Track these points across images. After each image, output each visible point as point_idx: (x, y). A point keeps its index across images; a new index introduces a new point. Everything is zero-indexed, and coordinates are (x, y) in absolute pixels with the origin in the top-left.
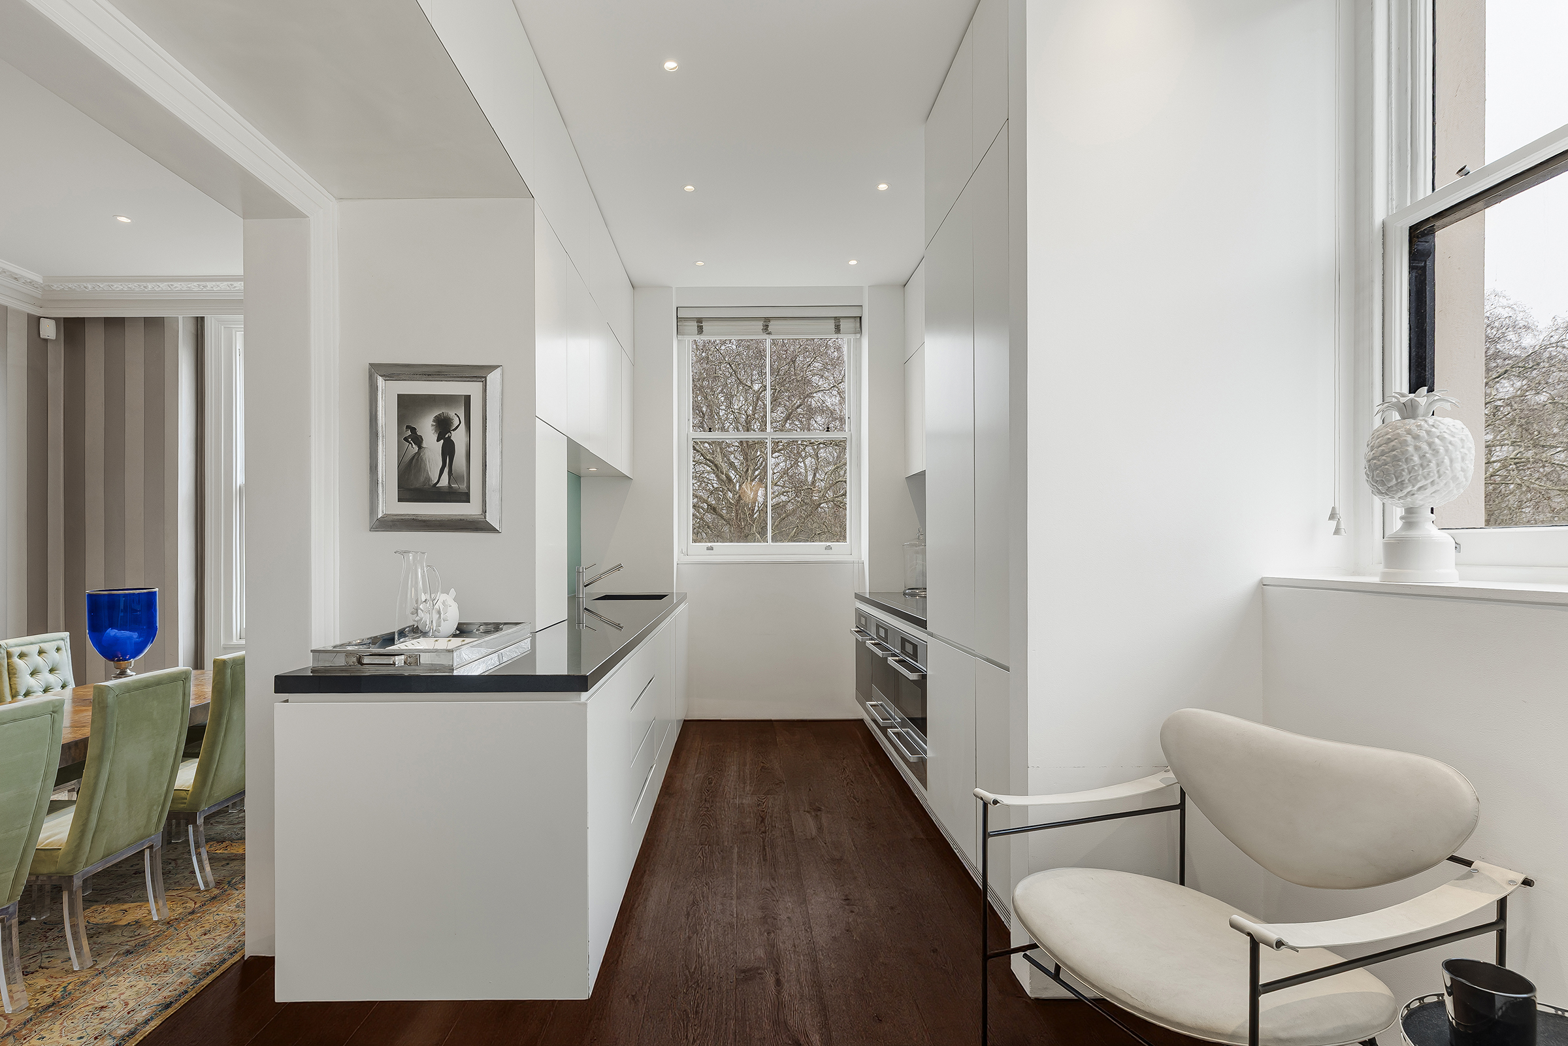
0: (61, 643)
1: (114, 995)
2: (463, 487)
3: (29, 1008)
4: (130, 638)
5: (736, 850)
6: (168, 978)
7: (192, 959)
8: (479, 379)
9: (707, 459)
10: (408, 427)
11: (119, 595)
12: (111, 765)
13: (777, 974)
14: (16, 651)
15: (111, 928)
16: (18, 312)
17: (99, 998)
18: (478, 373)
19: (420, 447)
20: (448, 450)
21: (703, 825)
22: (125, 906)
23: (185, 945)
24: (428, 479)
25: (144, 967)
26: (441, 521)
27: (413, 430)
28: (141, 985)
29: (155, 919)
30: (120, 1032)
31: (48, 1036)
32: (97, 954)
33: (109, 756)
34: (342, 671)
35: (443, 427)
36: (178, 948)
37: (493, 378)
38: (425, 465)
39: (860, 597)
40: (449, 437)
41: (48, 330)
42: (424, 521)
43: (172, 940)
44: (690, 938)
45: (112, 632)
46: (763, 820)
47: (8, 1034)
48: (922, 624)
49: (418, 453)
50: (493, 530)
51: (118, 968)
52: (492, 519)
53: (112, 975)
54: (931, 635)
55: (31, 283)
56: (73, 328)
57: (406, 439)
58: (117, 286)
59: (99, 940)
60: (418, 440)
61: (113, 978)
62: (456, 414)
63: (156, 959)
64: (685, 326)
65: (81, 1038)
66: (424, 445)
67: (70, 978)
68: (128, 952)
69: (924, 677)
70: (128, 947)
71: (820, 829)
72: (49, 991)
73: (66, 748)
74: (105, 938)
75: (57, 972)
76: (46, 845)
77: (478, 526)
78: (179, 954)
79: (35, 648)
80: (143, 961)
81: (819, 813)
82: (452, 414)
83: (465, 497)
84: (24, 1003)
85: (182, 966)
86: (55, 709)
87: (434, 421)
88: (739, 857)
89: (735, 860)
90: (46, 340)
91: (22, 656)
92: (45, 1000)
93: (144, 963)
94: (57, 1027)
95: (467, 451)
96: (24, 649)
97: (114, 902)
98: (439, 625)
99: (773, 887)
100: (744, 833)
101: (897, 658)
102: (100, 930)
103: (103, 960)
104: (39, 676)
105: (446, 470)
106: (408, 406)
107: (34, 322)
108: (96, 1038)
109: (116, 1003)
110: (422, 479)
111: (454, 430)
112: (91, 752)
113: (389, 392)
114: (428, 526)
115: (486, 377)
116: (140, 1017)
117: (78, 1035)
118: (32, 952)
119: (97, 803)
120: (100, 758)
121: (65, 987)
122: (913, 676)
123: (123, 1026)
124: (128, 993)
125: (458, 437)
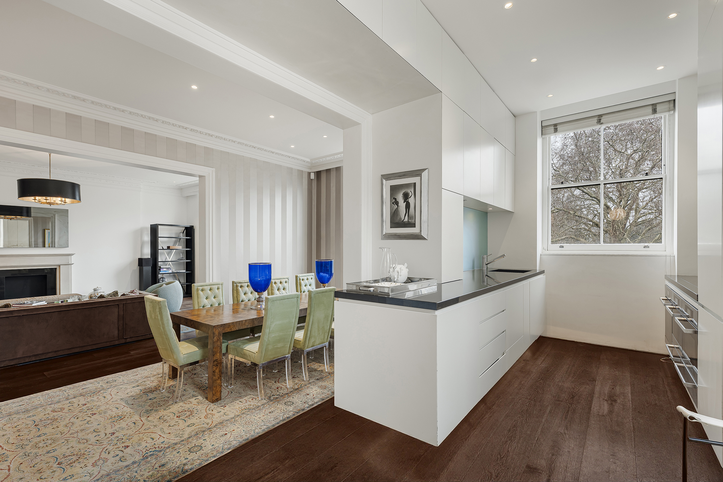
0: (312, 277)
1: (311, 392)
2: (413, 221)
3: (292, 388)
4: (326, 276)
5: (549, 408)
6: (325, 391)
7: (332, 387)
8: (419, 176)
9: (592, 197)
10: (394, 198)
11: (323, 262)
12: (313, 316)
13: (550, 476)
14: (301, 278)
15: (316, 370)
16: (305, 172)
17: (308, 391)
18: (418, 173)
19: (398, 206)
20: (408, 206)
21: (536, 391)
22: (320, 365)
23: (332, 382)
24: (401, 218)
25: (320, 385)
26: (405, 235)
27: (395, 199)
28: (318, 391)
29: (327, 371)
30: (310, 403)
31: (294, 398)
32: (310, 377)
33: (312, 314)
34: (355, 292)
35: (406, 196)
36: (330, 382)
37: (425, 174)
38: (400, 213)
39: (667, 278)
40: (408, 201)
41: (313, 176)
42: (399, 235)
43: (329, 379)
44: (507, 441)
45: (322, 274)
46: (573, 397)
47: (287, 394)
48: (696, 298)
49: (397, 208)
50: (424, 239)
51: (314, 383)
52: (424, 234)
53: (312, 385)
54: (700, 304)
55: (308, 162)
56: (318, 174)
57: (393, 203)
58: (328, 158)
59: (312, 373)
60: (397, 203)
61: (312, 386)
62: (410, 191)
63: (324, 384)
64: (548, 129)
65: (301, 401)
66: (399, 205)
67: (303, 383)
68: (318, 379)
69: (696, 332)
70: (318, 378)
71: (611, 412)
72: (298, 384)
73: (301, 310)
74: (313, 373)
75: (301, 380)
76: (299, 339)
77: (418, 237)
78: (330, 384)
79: (305, 278)
80: (320, 383)
81: (614, 403)
82: (409, 191)
83: (413, 225)
84: (292, 386)
85: (329, 389)
86: (298, 297)
87: (403, 195)
88: (550, 412)
89: (548, 412)
90: (312, 179)
91: (303, 280)
92: (296, 387)
93: (321, 384)
94: (297, 396)
95: (414, 206)
96: (303, 278)
97: (318, 362)
98: (398, 277)
99: (565, 433)
100: (559, 401)
101: (683, 318)
102: (313, 370)
103: (311, 380)
104: (307, 287)
105: (407, 214)
106: (394, 189)
107: (309, 174)
108: (304, 403)
109: (311, 394)
110: (398, 219)
111: (410, 198)
112: (308, 311)
113: (387, 184)
114: (400, 238)
115: (421, 174)
116: (316, 400)
117: (301, 400)
118: (297, 372)
119: (310, 329)
120: (310, 314)
121: (301, 385)
122: (690, 331)
123: (311, 402)
124: (315, 392)
125: (411, 200)
